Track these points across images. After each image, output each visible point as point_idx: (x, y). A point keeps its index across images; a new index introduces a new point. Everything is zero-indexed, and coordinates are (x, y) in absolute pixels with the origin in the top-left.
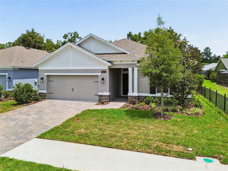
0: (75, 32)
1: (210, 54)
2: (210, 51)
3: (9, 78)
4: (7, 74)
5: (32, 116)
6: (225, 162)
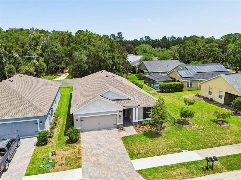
1: (122, 39)
2: (122, 36)
3: (41, 122)
4: (38, 120)
5: (103, 149)
6: (189, 150)
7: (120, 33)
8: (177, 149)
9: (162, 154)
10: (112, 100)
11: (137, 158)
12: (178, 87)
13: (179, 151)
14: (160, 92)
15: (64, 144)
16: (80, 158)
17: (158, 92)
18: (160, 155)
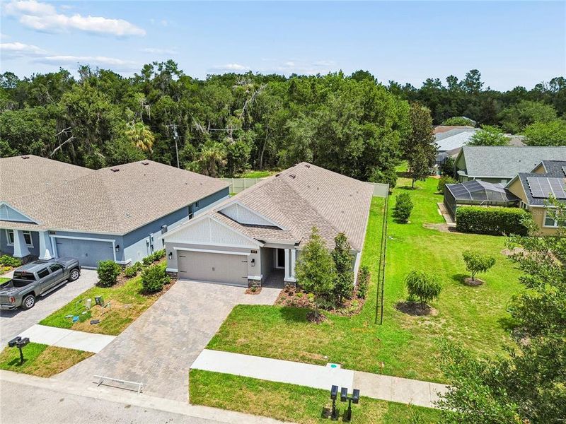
0: (170, 62)
1: (479, 88)
2: (478, 79)
3: (118, 247)
4: (114, 241)
5: (181, 317)
6: (344, 367)
7: (475, 72)
8: (317, 357)
9: (274, 357)
10: (243, 225)
11: (219, 349)
12: (510, 221)
13: (317, 363)
14: (458, 229)
15: (135, 293)
16: (130, 321)
17: (451, 229)
18: (268, 356)
